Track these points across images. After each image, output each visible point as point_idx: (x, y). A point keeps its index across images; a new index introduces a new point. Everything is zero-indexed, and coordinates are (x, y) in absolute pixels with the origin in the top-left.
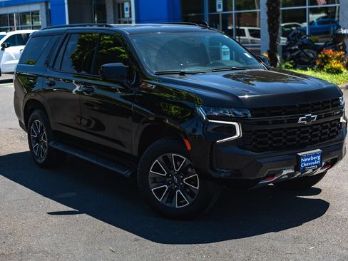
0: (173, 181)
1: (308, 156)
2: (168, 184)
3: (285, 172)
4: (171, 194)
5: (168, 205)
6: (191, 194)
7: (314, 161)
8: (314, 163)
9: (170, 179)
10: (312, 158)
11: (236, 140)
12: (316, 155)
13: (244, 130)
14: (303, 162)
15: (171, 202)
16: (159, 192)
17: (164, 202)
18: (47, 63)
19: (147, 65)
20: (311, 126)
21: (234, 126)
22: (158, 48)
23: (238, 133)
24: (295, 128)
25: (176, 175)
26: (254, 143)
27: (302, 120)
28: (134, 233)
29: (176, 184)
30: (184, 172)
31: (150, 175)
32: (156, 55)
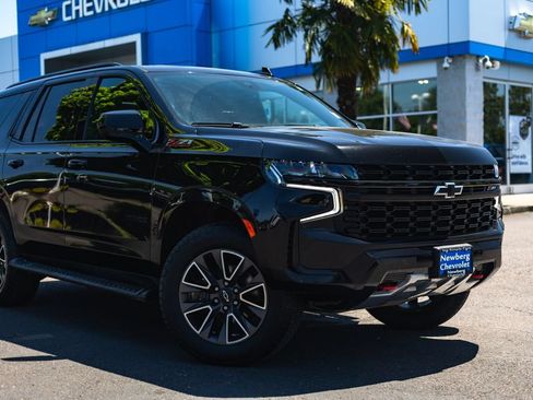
0: (222, 299)
1: (452, 253)
2: (213, 304)
3: (414, 279)
4: (218, 320)
5: (212, 340)
6: (253, 319)
7: (460, 261)
8: (460, 266)
9: (216, 295)
10: (457, 257)
11: (334, 218)
12: (462, 251)
13: (346, 202)
14: (444, 262)
15: (217, 336)
16: (197, 318)
17: (205, 336)
18: (11, 135)
19: (179, 114)
20: (454, 204)
21: (330, 194)
22: (195, 92)
23: (337, 208)
24: (429, 203)
25: (226, 288)
26: (363, 225)
27: (441, 190)
28: (155, 384)
29: (226, 304)
30: (240, 281)
31: (181, 290)
32: (191, 100)
